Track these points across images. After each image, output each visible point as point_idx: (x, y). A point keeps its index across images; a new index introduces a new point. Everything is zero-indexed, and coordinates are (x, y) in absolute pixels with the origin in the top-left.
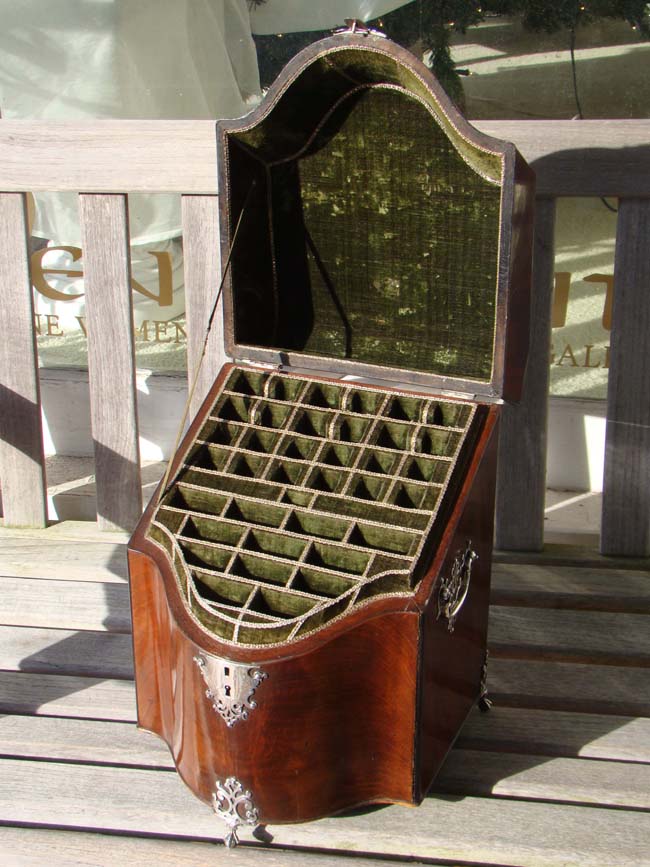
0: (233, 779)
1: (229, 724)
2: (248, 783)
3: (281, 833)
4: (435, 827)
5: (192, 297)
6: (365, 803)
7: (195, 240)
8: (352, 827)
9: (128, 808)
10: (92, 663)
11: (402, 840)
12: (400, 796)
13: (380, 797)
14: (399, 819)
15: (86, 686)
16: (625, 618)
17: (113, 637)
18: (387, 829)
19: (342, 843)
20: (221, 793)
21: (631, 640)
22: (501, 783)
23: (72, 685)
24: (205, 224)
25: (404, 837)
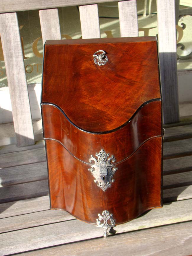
0: (105, 211)
1: (104, 190)
2: (111, 211)
3: (119, 229)
4: (169, 213)
5: (7, 54)
6: (145, 210)
7: (6, 31)
8: (142, 220)
9: (62, 235)
10: (7, 197)
11: (160, 220)
12: (156, 205)
13: (150, 207)
14: (156, 214)
15: (11, 205)
16: (184, 141)
17: (9, 187)
18: (154, 218)
19: (141, 227)
20: (100, 218)
21: (189, 147)
22: (179, 196)
23: (5, 206)
24: (8, 24)
25: (161, 219)
